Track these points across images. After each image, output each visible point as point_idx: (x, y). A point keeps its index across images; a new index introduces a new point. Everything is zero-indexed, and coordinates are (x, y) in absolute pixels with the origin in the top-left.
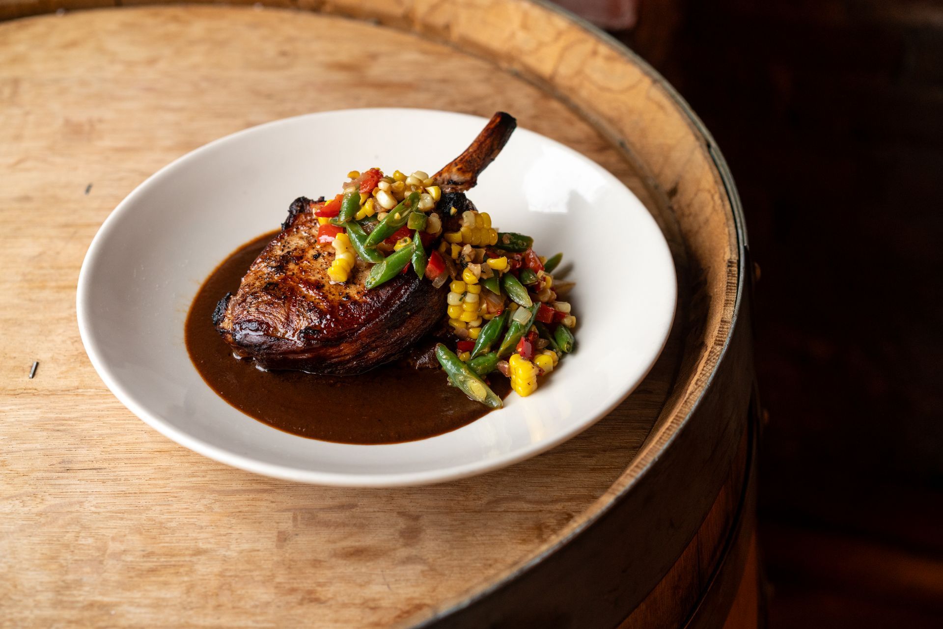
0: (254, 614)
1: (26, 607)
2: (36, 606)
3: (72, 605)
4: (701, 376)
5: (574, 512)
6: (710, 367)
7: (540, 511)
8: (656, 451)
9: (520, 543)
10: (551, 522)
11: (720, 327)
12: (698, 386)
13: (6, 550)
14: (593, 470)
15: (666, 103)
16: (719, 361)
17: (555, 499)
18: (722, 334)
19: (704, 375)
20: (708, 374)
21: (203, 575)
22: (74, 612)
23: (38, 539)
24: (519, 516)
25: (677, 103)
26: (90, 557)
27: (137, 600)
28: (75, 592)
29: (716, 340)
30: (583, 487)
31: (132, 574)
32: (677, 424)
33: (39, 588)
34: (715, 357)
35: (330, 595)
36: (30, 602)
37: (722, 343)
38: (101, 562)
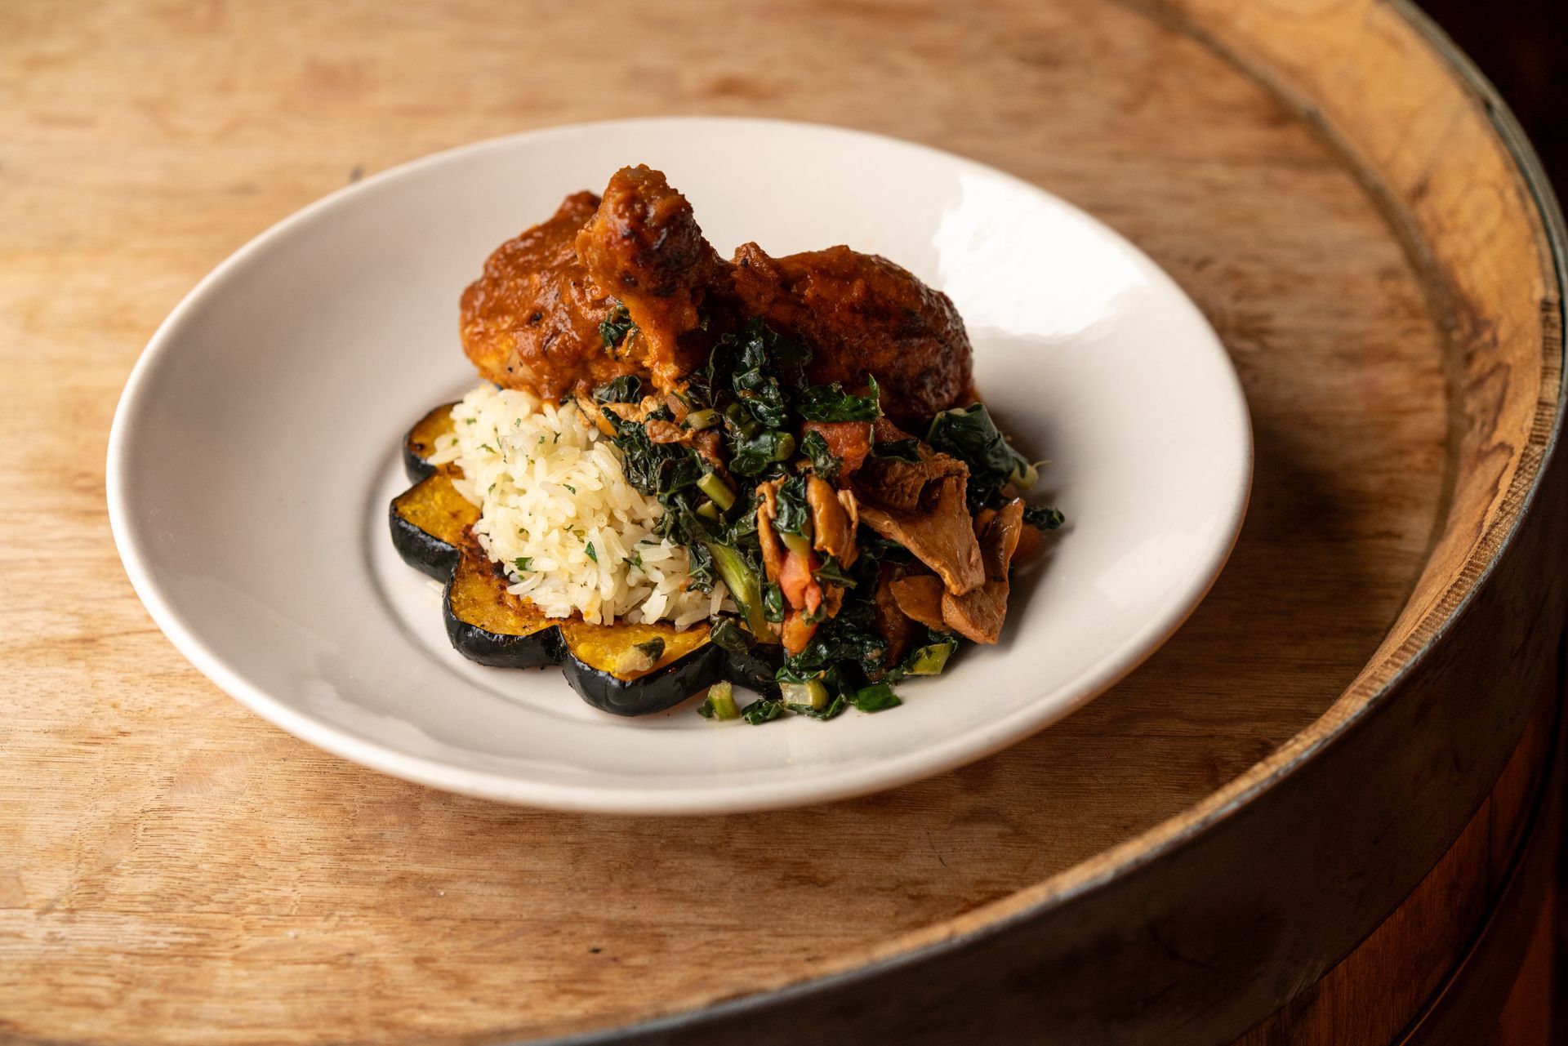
0: (696, 902)
1: (284, 880)
2: (301, 879)
3: (367, 879)
4: (1510, 496)
5: (1272, 739)
6: (1525, 482)
7: (1211, 736)
8: (1438, 624)
9: (1178, 791)
10: (1233, 756)
11: (1537, 414)
12: (1505, 513)
13: (243, 783)
14: (1303, 668)
15: (1405, 34)
16: (1542, 470)
17: (1235, 716)
18: (1542, 425)
19: (1514, 494)
20: (1523, 494)
21: (602, 833)
22: (369, 891)
23: (301, 764)
24: (1172, 744)
25: (1422, 34)
26: (395, 797)
27: (484, 873)
28: (372, 857)
29: (1532, 435)
30: (1285, 697)
31: (472, 827)
32: (1471, 577)
33: (306, 848)
34: (1532, 463)
35: (835, 873)
36: (292, 872)
37: (1542, 440)
38: (415, 806)
